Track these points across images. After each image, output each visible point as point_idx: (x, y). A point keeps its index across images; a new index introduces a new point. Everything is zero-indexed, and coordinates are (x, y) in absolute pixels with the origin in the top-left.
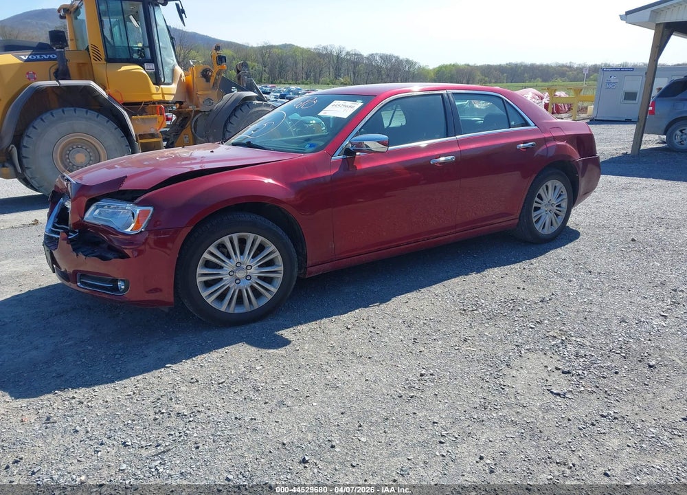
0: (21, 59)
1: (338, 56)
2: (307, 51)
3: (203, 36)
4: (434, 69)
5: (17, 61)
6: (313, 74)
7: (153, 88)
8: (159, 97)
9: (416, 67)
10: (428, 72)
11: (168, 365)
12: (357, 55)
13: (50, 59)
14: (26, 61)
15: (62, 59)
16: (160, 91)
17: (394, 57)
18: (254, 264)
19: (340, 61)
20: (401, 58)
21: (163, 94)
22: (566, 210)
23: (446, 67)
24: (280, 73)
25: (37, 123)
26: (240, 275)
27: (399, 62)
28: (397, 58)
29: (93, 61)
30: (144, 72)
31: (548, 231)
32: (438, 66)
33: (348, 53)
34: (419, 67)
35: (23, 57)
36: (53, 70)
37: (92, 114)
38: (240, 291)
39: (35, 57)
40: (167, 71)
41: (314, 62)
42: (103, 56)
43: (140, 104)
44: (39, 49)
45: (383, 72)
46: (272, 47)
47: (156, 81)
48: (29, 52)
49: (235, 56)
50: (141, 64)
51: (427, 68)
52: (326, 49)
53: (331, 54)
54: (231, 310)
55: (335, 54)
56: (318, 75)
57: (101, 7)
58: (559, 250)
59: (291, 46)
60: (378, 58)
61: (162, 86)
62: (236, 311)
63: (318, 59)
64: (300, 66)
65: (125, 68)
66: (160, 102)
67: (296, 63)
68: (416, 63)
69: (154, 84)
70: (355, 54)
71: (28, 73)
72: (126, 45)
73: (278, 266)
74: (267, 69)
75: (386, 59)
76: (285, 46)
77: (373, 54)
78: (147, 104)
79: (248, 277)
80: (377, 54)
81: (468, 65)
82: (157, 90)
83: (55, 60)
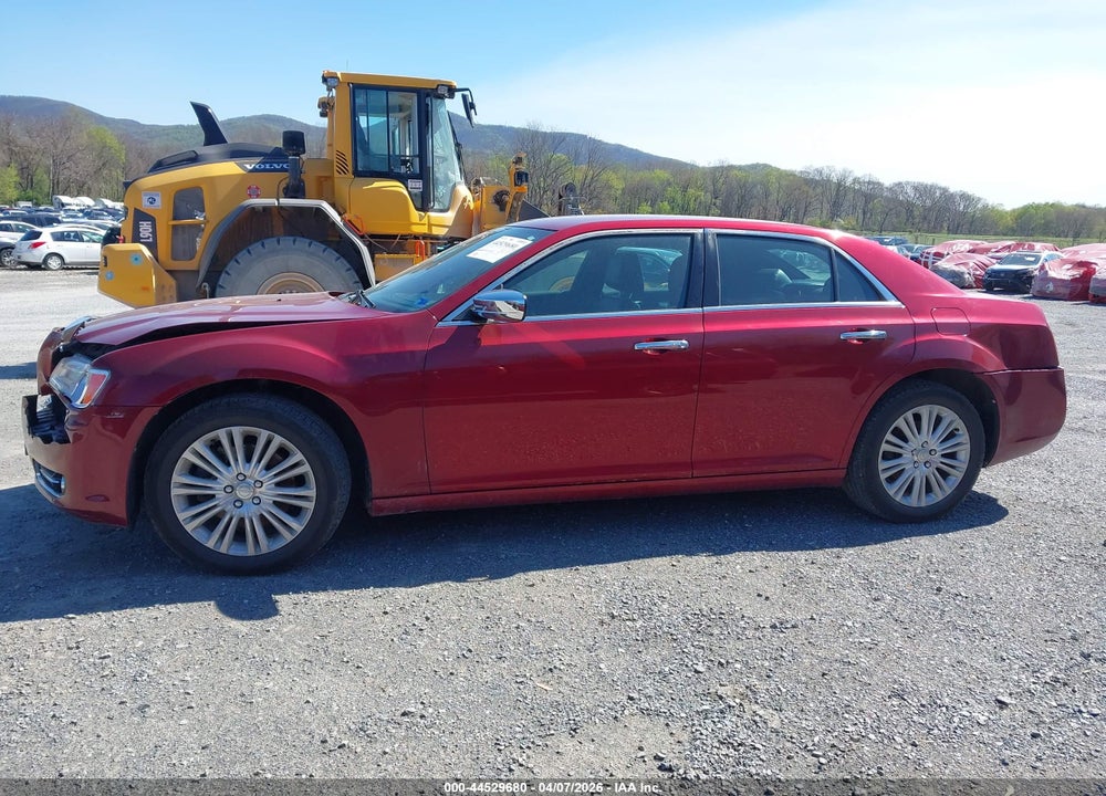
0: (245, 169)
1: (839, 184)
2: (790, 175)
3: (632, 150)
4: (1014, 211)
5: (238, 171)
6: (793, 210)
7: (415, 214)
8: (424, 230)
9: (979, 206)
10: (1001, 215)
11: (71, 616)
12: (873, 183)
13: (283, 170)
14: (251, 171)
15: (297, 170)
16: (425, 221)
17: (940, 188)
18: (269, 479)
19: (842, 193)
20: (952, 190)
21: (430, 225)
22: (965, 466)
23: (1037, 207)
24: (739, 208)
25: (243, 256)
26: (243, 493)
27: (948, 198)
28: (945, 190)
29: (336, 174)
30: (406, 193)
31: (918, 500)
32: (1021, 206)
33: (856, 180)
34: (985, 207)
35: (248, 166)
36: (283, 185)
37: (317, 247)
38: (242, 520)
39: (263, 166)
40: (441, 191)
41: (797, 192)
42: (350, 168)
43: (395, 237)
44: (274, 156)
45: (916, 213)
46: (731, 167)
47: (422, 205)
48: (258, 160)
49: (672, 180)
50: (403, 179)
51: (1000, 208)
52: (820, 172)
53: (829, 180)
54: (223, 549)
55: (835, 180)
56: (801, 214)
57: (357, 100)
58: (924, 540)
59: (766, 166)
60: (910, 191)
61: (431, 214)
62: (232, 553)
63: (806, 188)
64: (773, 197)
65: (378, 184)
66: (425, 237)
67: (767, 195)
68: (979, 199)
69: (417, 209)
70: (869, 183)
71: (249, 188)
72: (386, 153)
73: (309, 489)
74: (718, 202)
75: (924, 190)
76: (755, 167)
77: (900, 183)
78: (404, 237)
79: (257, 500)
80: (908, 183)
81: (1084, 207)
82: (421, 218)
83: (286, 171)
